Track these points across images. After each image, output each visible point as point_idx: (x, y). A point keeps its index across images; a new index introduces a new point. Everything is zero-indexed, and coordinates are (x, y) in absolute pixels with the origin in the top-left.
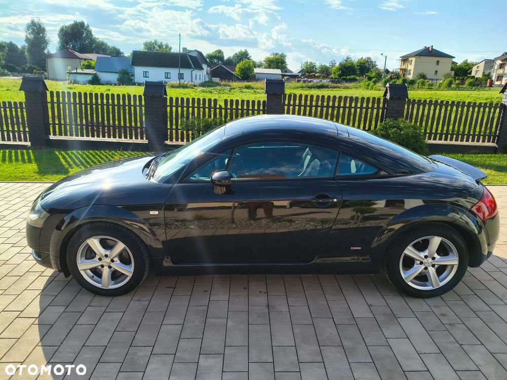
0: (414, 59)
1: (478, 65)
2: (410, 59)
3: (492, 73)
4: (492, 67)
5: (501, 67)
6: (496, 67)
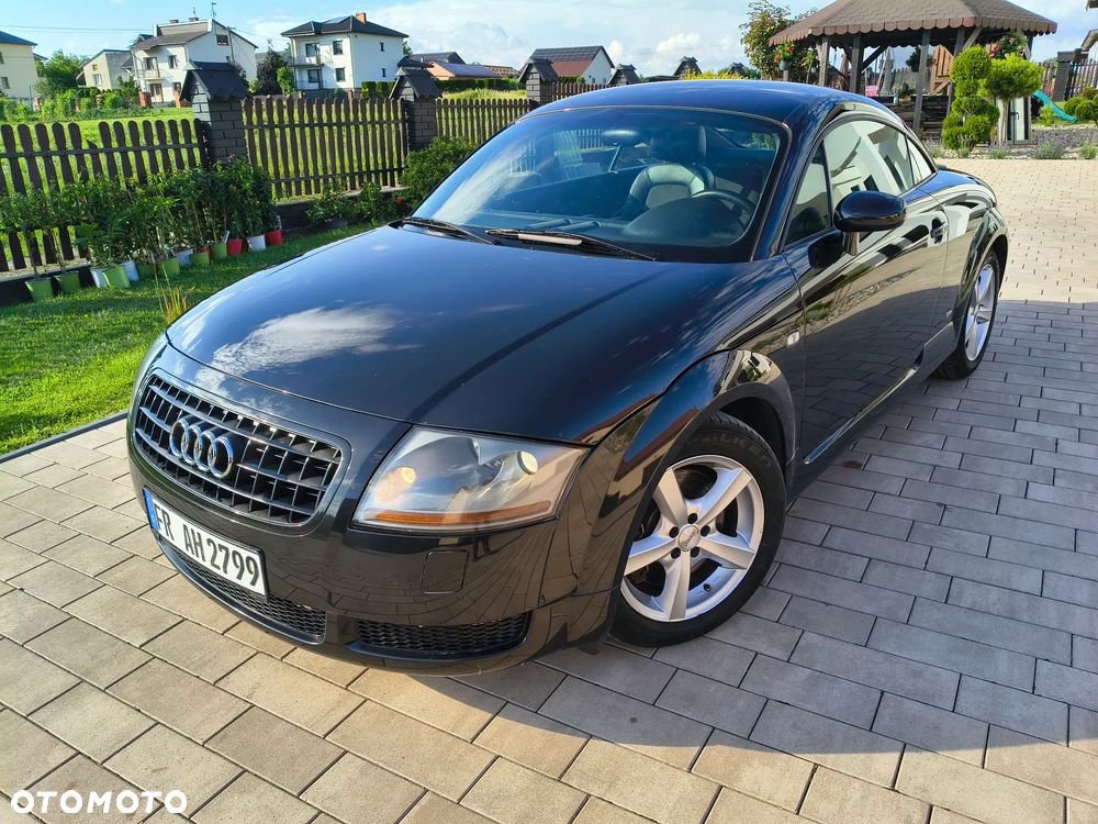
1: (93, 63)
3: (135, 78)
4: (129, 64)
5: (148, 64)
6: (139, 65)
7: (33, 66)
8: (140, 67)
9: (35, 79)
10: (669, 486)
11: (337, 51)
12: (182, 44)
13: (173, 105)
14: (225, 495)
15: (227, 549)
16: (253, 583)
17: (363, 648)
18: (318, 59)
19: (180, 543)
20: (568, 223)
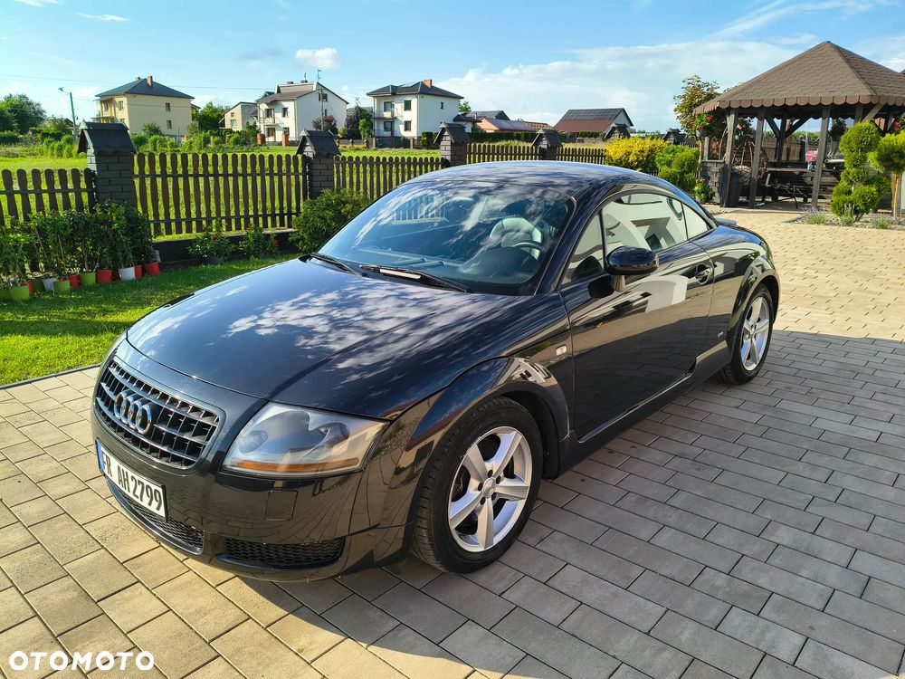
0: (124, 99)
1: (232, 111)
2: (117, 100)
3: (258, 124)
4: (255, 114)
5: (268, 114)
6: (261, 114)
7: (189, 113)
8: (262, 116)
9: (190, 121)
10: (473, 453)
11: (408, 106)
12: (293, 100)
13: (280, 144)
14: (144, 445)
15: (143, 484)
16: (158, 509)
17: (228, 558)
18: (393, 114)
19: (115, 479)
20: (424, 261)
